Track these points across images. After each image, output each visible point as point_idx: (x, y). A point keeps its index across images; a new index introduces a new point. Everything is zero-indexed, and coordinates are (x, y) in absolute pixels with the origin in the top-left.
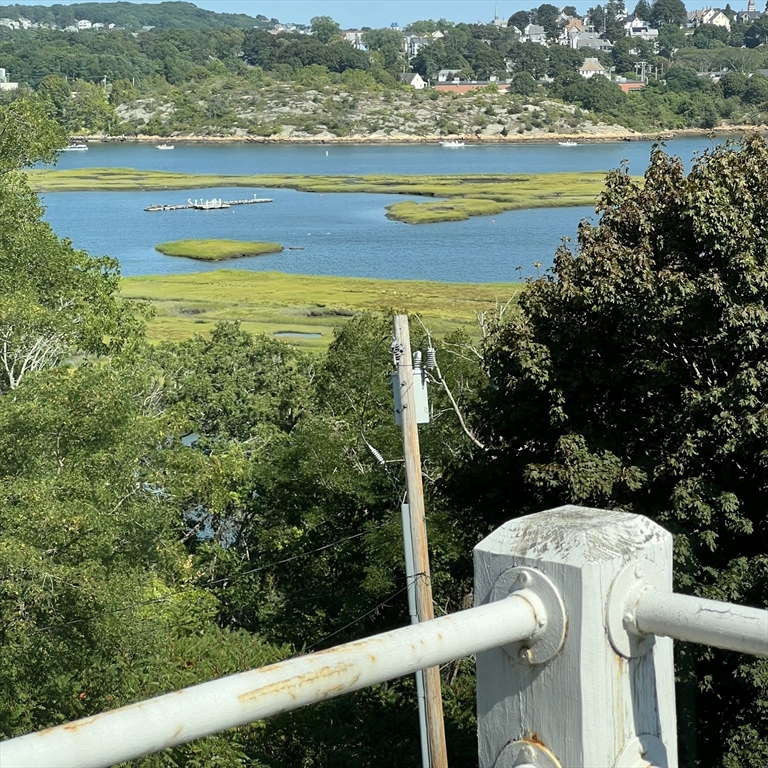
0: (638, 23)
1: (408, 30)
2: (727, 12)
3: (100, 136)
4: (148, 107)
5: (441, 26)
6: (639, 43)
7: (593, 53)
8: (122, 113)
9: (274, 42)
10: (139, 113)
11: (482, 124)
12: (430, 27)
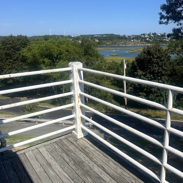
0: (152, 35)
1: (132, 36)
2: (160, 34)
3: (105, 45)
4: (109, 43)
5: (135, 35)
6: (152, 37)
7: (148, 38)
8: (107, 43)
9: (120, 37)
10: (108, 43)
11: (138, 44)
12: (134, 35)
